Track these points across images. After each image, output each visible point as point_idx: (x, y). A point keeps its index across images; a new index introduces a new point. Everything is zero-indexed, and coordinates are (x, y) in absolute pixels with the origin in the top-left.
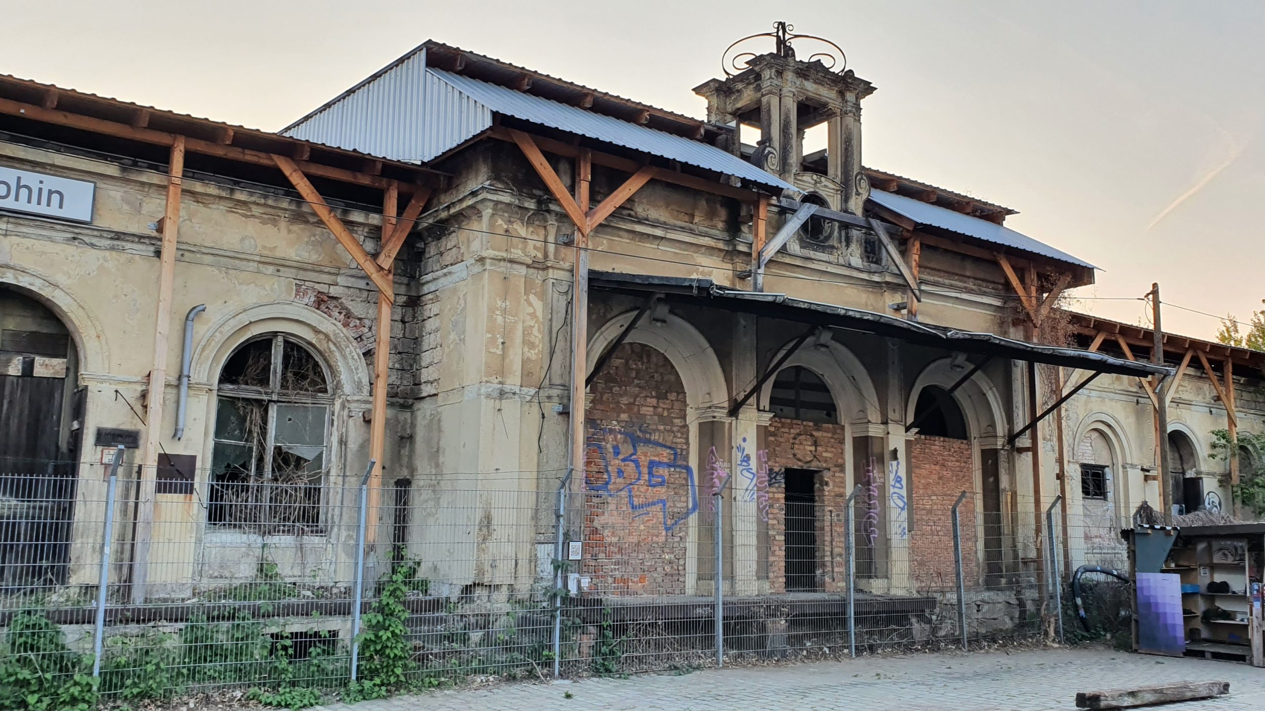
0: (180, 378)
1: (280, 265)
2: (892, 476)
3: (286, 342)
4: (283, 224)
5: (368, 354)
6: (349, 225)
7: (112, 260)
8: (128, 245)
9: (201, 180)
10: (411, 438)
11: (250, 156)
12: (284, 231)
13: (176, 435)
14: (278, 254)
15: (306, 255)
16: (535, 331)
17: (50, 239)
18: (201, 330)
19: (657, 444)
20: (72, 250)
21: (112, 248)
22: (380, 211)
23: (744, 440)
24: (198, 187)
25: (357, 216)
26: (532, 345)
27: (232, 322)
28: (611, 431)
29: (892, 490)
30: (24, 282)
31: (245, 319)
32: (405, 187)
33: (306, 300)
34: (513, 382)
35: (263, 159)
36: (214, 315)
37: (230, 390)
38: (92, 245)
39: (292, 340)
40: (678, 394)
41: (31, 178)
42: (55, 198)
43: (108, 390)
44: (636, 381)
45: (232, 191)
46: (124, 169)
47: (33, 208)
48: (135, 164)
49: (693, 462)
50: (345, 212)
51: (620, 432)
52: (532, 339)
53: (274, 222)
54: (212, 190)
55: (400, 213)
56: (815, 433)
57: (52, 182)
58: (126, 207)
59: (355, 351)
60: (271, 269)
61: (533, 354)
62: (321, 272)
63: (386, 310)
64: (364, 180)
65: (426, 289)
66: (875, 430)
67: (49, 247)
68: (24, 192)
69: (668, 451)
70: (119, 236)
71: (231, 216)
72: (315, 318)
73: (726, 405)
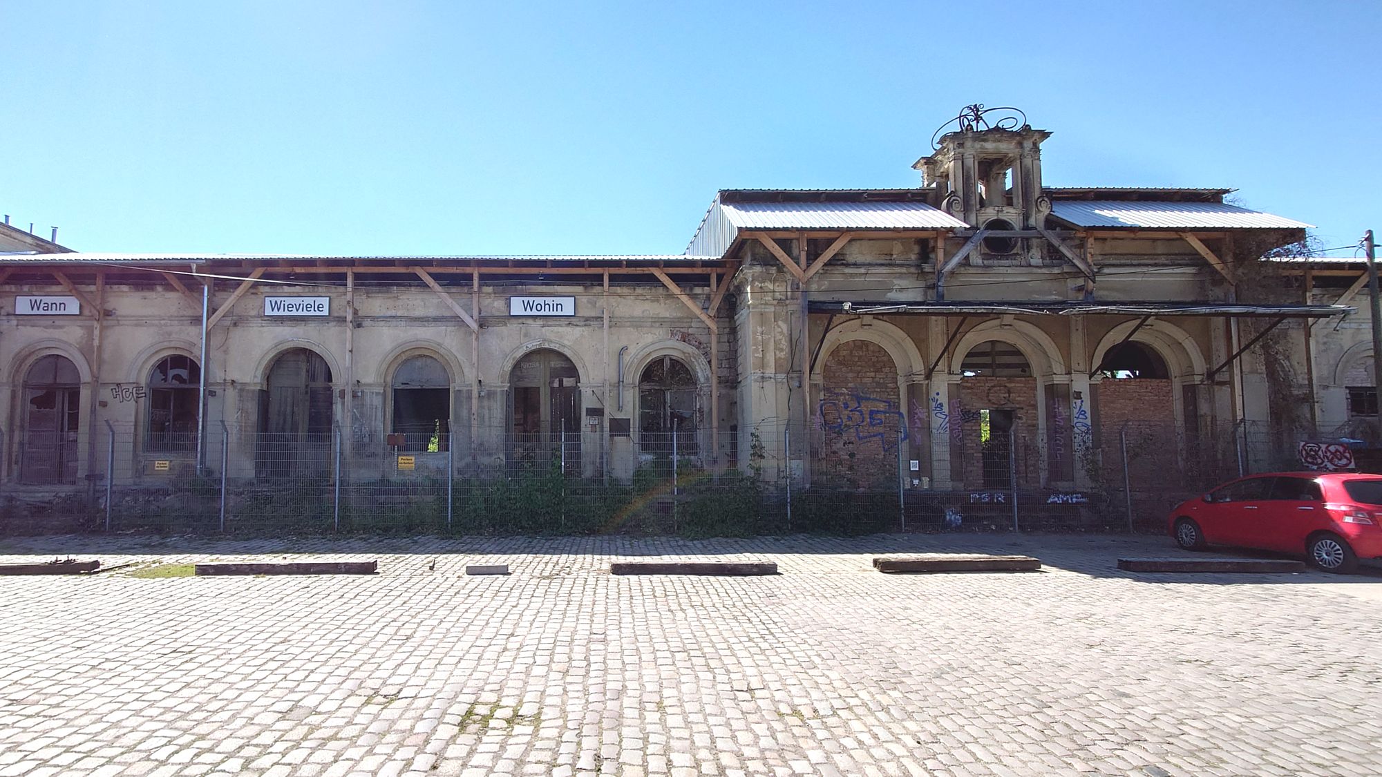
0: (619, 382)
1: (661, 322)
2: (1076, 411)
3: (671, 359)
4: (662, 300)
5: (709, 362)
6: (693, 297)
7: (586, 331)
8: (592, 323)
9: (619, 286)
10: (736, 403)
11: (639, 271)
12: (663, 305)
13: (620, 409)
14: (661, 316)
15: (675, 315)
16: (783, 342)
17: (560, 325)
18: (627, 358)
19: (875, 399)
20: (569, 329)
21: (585, 325)
22: (709, 286)
23: (938, 394)
24: (619, 290)
25: (698, 290)
26: (782, 350)
27: (642, 353)
28: (842, 394)
29: (1076, 420)
30: (552, 346)
31: (648, 350)
32: (720, 270)
33: (677, 337)
34: (770, 371)
35: (647, 271)
36: (632, 350)
37: (646, 386)
38: (577, 325)
39: (674, 358)
40: (891, 368)
41: (549, 300)
42: (559, 306)
43: (589, 391)
44: (859, 363)
45: (634, 289)
46: (586, 288)
47: (551, 313)
48: (592, 285)
49: (904, 409)
50: (691, 289)
51: (848, 395)
52: (781, 346)
53: (658, 301)
54: (625, 290)
55: (718, 286)
56: (1008, 385)
57: (558, 300)
58: (590, 305)
59: (703, 360)
60: (658, 324)
61: (782, 355)
62: (683, 322)
63: (714, 339)
64: (698, 271)
65: (738, 323)
66: (1060, 379)
67: (560, 329)
68: (547, 306)
69: (884, 404)
70: (587, 319)
71: (637, 302)
72: (682, 345)
73: (923, 372)
